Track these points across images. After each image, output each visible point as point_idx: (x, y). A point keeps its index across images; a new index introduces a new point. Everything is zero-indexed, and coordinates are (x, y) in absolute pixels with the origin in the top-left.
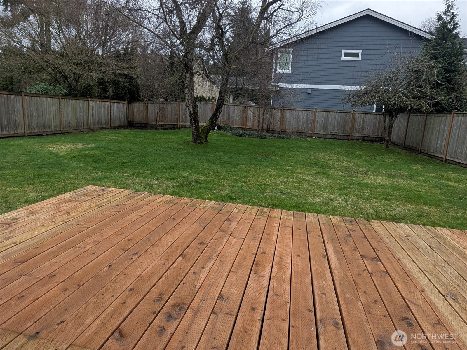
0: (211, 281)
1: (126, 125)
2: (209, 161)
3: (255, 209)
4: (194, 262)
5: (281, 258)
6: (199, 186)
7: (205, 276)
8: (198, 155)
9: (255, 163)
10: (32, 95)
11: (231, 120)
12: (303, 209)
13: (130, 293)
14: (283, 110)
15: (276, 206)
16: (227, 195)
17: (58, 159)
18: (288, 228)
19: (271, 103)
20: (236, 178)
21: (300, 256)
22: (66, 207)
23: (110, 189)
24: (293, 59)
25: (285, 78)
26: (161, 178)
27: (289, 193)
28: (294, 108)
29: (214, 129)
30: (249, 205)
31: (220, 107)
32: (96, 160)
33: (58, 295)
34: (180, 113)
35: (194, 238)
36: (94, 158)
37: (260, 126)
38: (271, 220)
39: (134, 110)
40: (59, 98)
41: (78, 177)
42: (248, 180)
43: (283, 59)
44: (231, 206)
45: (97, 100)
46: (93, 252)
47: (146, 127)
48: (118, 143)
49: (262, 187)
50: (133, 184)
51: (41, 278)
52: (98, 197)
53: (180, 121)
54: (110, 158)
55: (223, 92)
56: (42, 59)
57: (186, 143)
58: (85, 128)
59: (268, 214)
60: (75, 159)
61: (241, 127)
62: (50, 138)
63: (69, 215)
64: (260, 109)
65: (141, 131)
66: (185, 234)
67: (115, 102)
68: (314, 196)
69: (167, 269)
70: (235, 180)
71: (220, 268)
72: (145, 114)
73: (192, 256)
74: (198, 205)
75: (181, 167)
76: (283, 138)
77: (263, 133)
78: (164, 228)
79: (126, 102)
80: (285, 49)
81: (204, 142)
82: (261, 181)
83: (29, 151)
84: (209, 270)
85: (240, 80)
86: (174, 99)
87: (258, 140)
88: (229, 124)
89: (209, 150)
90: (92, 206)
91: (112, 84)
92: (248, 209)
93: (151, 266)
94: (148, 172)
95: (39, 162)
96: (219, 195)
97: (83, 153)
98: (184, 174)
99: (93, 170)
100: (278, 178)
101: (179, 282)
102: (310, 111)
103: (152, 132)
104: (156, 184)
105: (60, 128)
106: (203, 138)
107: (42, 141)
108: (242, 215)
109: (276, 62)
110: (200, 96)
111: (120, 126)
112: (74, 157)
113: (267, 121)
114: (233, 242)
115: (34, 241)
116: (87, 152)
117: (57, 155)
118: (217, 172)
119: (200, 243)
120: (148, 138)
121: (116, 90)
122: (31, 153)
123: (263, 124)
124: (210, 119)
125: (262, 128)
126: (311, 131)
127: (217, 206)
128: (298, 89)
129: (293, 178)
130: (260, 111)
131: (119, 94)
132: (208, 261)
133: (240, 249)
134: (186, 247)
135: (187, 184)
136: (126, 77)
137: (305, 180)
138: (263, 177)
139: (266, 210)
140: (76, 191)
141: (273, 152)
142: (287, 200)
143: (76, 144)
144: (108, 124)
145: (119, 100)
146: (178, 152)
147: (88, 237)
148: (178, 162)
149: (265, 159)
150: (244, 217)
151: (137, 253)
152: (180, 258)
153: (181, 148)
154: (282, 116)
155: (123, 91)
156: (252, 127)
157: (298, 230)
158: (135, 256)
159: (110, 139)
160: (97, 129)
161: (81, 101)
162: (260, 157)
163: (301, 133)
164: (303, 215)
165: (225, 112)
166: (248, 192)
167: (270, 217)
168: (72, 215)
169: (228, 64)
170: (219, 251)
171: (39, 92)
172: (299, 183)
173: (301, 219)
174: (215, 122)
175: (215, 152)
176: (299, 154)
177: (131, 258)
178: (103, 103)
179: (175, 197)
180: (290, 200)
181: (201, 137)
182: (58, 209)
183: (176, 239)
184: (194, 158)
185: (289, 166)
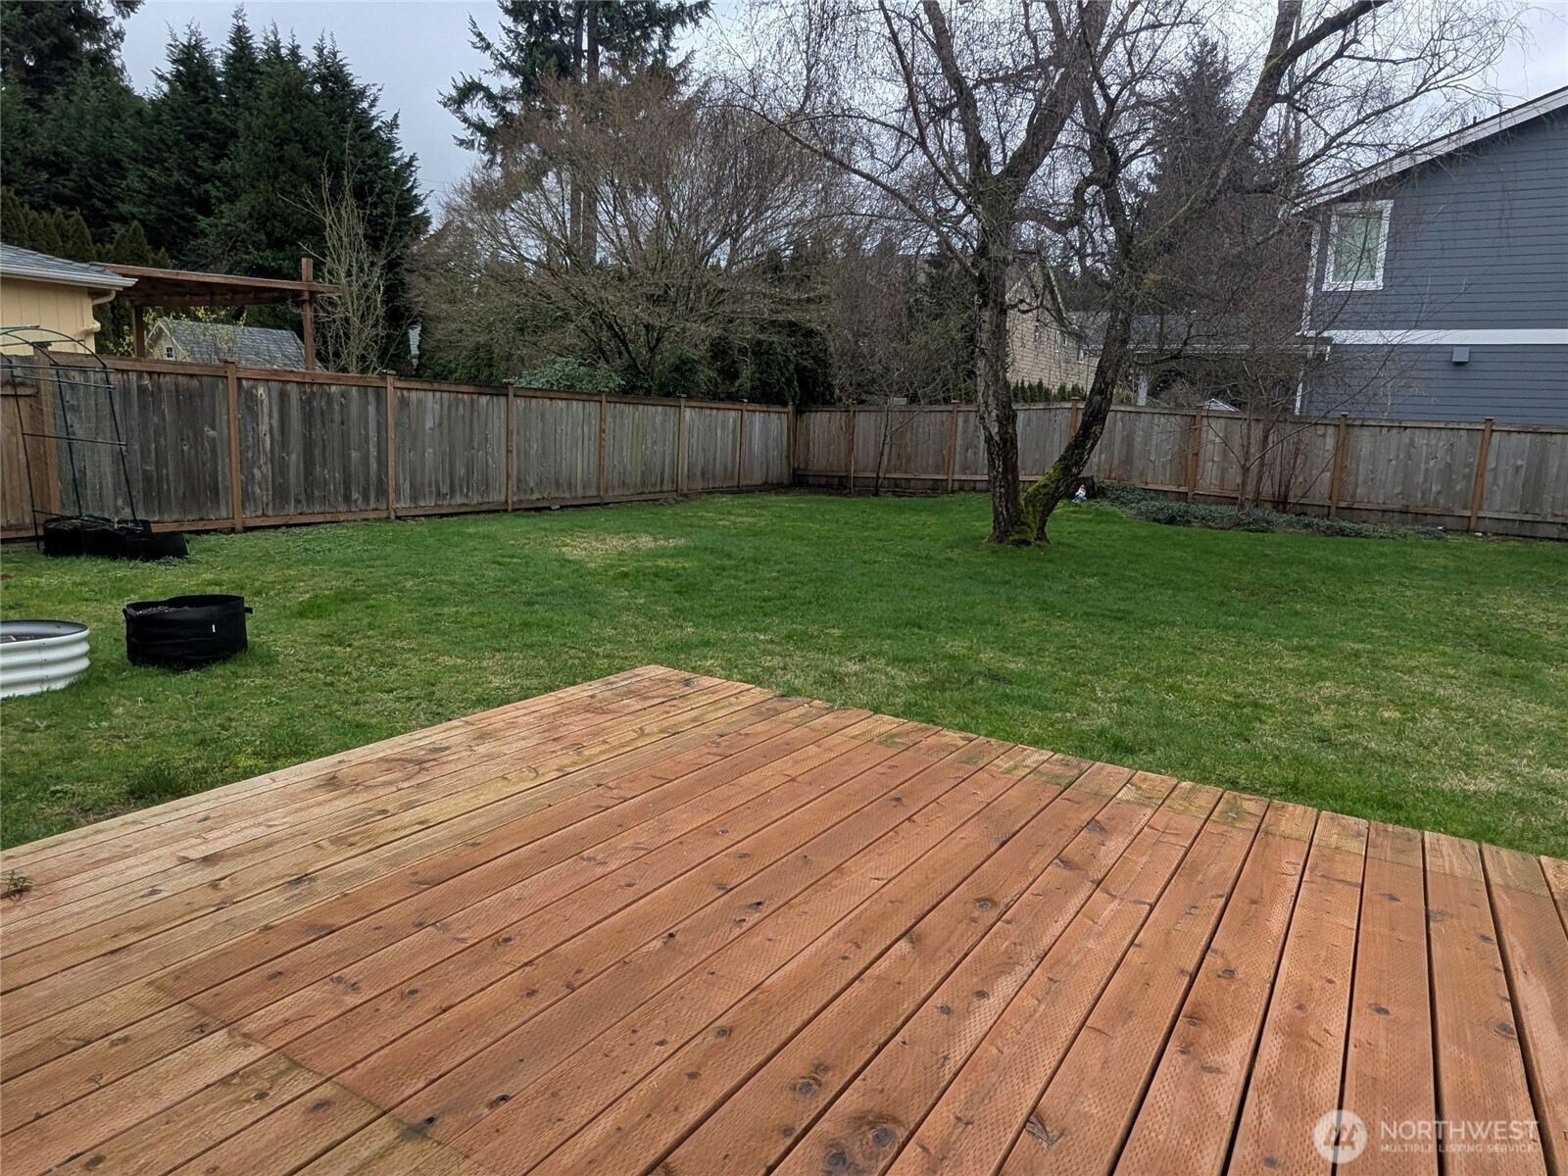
0: (1006, 1051)
1: (785, 482)
2: (1045, 607)
3: (1207, 794)
4: (948, 969)
5: (1300, 1007)
6: (1000, 690)
7: (987, 1028)
8: (1007, 582)
9: (1221, 621)
10: (531, 394)
11: (1139, 463)
12: (1414, 815)
13: (718, 1040)
14: (1346, 427)
15: (1294, 791)
16: (1102, 733)
17: (581, 581)
18: (1340, 886)
19: (1298, 404)
20: (1144, 674)
21: (1387, 1012)
22: (576, 726)
23: (706, 681)
24: (1393, 237)
25: (1358, 308)
26: (874, 655)
27: (1354, 745)
28: (1392, 421)
29: (1073, 496)
30: (1184, 778)
31: (1095, 419)
32: (685, 588)
33: (507, 1008)
34: (959, 441)
35: (960, 879)
36: (678, 581)
37: (1250, 488)
38: (1267, 844)
39: (811, 433)
40: (601, 402)
41: (626, 635)
42: (1188, 683)
43: (1351, 241)
44: (1109, 774)
45: (704, 405)
46: (628, 880)
47: (845, 487)
48: (755, 535)
49: (1245, 714)
50: (784, 668)
51: (471, 942)
52: (668, 704)
53: (957, 469)
54: (725, 581)
55: (1109, 368)
56: (567, 289)
57: (971, 542)
58: (665, 488)
59: (1260, 819)
60: (627, 581)
61: (1175, 489)
62: (567, 519)
63: (579, 754)
64: (1249, 425)
65: (829, 501)
66: (931, 857)
67: (755, 411)
68: (1466, 768)
69: (850, 976)
70: (1137, 679)
71: (1043, 1007)
72: (843, 447)
73: (943, 943)
74: (986, 761)
75: (944, 622)
76: (1342, 532)
77: (1259, 513)
78: (861, 829)
79: (790, 408)
80: (1358, 205)
81: (1032, 540)
82: (1240, 690)
83: (511, 553)
84: (1003, 1006)
85: (1176, 323)
86: (940, 396)
87: (1240, 538)
88: (1129, 478)
89: (1050, 568)
90: (646, 732)
91: (749, 354)
92: (1176, 793)
93: (801, 958)
94: (836, 632)
95: (529, 587)
96: (1070, 729)
97: (649, 564)
98: (952, 646)
99: (671, 617)
100: (1312, 683)
101: (889, 1033)
102: (1461, 432)
103: (861, 503)
104: (856, 674)
105: (598, 489)
106: (1029, 527)
107: (548, 525)
108: (1149, 812)
109: (1322, 251)
110: (1030, 385)
111: (766, 483)
112: (625, 575)
113: (1278, 469)
114: (1106, 913)
115: (473, 823)
116: (661, 563)
117: (580, 569)
118: (1073, 647)
119: (978, 900)
120: (846, 523)
121: (762, 373)
122: (515, 560)
123: (1260, 479)
124: (1060, 460)
125: (1258, 492)
126: (1465, 508)
127: (1058, 770)
128: (1408, 349)
129: (1378, 689)
130: (1249, 430)
131: (768, 384)
132: (1002, 973)
133: (1132, 943)
134: (927, 908)
135: (959, 681)
136: (793, 332)
137: (1429, 699)
138: (1250, 673)
139: (1252, 805)
140: (611, 678)
141: (1296, 582)
142: (1346, 771)
143: (634, 538)
144: (733, 477)
145: (767, 403)
146: (941, 572)
147: (619, 830)
148: (935, 603)
149: (1262, 608)
150: (1160, 821)
151: (759, 904)
152: (902, 943)
153: (950, 560)
154: (1341, 448)
155: (783, 374)
156: (1215, 491)
157: (1387, 902)
158: (751, 915)
159: (734, 523)
160: (700, 493)
161: (660, 409)
162: (1241, 601)
163: (1419, 516)
164: (1410, 840)
165: (1118, 439)
166: (1186, 727)
167: (1267, 833)
168: (587, 753)
169: (1131, 267)
170: (1047, 941)
171: (552, 384)
172: (1404, 709)
173: (1402, 858)
174: (1074, 470)
175: (1071, 576)
176: (1408, 593)
177: (738, 919)
178: (721, 413)
179: (910, 725)
180: (1360, 772)
181: (1023, 524)
182: (551, 730)
183: (894, 874)
184: (992, 593)
185: (1362, 641)
